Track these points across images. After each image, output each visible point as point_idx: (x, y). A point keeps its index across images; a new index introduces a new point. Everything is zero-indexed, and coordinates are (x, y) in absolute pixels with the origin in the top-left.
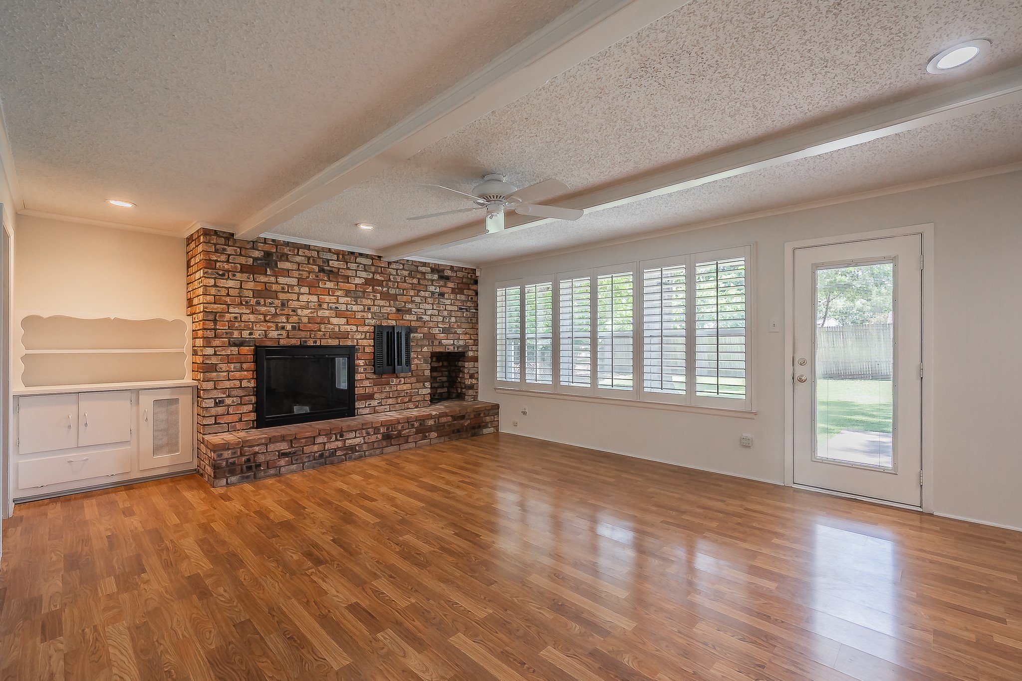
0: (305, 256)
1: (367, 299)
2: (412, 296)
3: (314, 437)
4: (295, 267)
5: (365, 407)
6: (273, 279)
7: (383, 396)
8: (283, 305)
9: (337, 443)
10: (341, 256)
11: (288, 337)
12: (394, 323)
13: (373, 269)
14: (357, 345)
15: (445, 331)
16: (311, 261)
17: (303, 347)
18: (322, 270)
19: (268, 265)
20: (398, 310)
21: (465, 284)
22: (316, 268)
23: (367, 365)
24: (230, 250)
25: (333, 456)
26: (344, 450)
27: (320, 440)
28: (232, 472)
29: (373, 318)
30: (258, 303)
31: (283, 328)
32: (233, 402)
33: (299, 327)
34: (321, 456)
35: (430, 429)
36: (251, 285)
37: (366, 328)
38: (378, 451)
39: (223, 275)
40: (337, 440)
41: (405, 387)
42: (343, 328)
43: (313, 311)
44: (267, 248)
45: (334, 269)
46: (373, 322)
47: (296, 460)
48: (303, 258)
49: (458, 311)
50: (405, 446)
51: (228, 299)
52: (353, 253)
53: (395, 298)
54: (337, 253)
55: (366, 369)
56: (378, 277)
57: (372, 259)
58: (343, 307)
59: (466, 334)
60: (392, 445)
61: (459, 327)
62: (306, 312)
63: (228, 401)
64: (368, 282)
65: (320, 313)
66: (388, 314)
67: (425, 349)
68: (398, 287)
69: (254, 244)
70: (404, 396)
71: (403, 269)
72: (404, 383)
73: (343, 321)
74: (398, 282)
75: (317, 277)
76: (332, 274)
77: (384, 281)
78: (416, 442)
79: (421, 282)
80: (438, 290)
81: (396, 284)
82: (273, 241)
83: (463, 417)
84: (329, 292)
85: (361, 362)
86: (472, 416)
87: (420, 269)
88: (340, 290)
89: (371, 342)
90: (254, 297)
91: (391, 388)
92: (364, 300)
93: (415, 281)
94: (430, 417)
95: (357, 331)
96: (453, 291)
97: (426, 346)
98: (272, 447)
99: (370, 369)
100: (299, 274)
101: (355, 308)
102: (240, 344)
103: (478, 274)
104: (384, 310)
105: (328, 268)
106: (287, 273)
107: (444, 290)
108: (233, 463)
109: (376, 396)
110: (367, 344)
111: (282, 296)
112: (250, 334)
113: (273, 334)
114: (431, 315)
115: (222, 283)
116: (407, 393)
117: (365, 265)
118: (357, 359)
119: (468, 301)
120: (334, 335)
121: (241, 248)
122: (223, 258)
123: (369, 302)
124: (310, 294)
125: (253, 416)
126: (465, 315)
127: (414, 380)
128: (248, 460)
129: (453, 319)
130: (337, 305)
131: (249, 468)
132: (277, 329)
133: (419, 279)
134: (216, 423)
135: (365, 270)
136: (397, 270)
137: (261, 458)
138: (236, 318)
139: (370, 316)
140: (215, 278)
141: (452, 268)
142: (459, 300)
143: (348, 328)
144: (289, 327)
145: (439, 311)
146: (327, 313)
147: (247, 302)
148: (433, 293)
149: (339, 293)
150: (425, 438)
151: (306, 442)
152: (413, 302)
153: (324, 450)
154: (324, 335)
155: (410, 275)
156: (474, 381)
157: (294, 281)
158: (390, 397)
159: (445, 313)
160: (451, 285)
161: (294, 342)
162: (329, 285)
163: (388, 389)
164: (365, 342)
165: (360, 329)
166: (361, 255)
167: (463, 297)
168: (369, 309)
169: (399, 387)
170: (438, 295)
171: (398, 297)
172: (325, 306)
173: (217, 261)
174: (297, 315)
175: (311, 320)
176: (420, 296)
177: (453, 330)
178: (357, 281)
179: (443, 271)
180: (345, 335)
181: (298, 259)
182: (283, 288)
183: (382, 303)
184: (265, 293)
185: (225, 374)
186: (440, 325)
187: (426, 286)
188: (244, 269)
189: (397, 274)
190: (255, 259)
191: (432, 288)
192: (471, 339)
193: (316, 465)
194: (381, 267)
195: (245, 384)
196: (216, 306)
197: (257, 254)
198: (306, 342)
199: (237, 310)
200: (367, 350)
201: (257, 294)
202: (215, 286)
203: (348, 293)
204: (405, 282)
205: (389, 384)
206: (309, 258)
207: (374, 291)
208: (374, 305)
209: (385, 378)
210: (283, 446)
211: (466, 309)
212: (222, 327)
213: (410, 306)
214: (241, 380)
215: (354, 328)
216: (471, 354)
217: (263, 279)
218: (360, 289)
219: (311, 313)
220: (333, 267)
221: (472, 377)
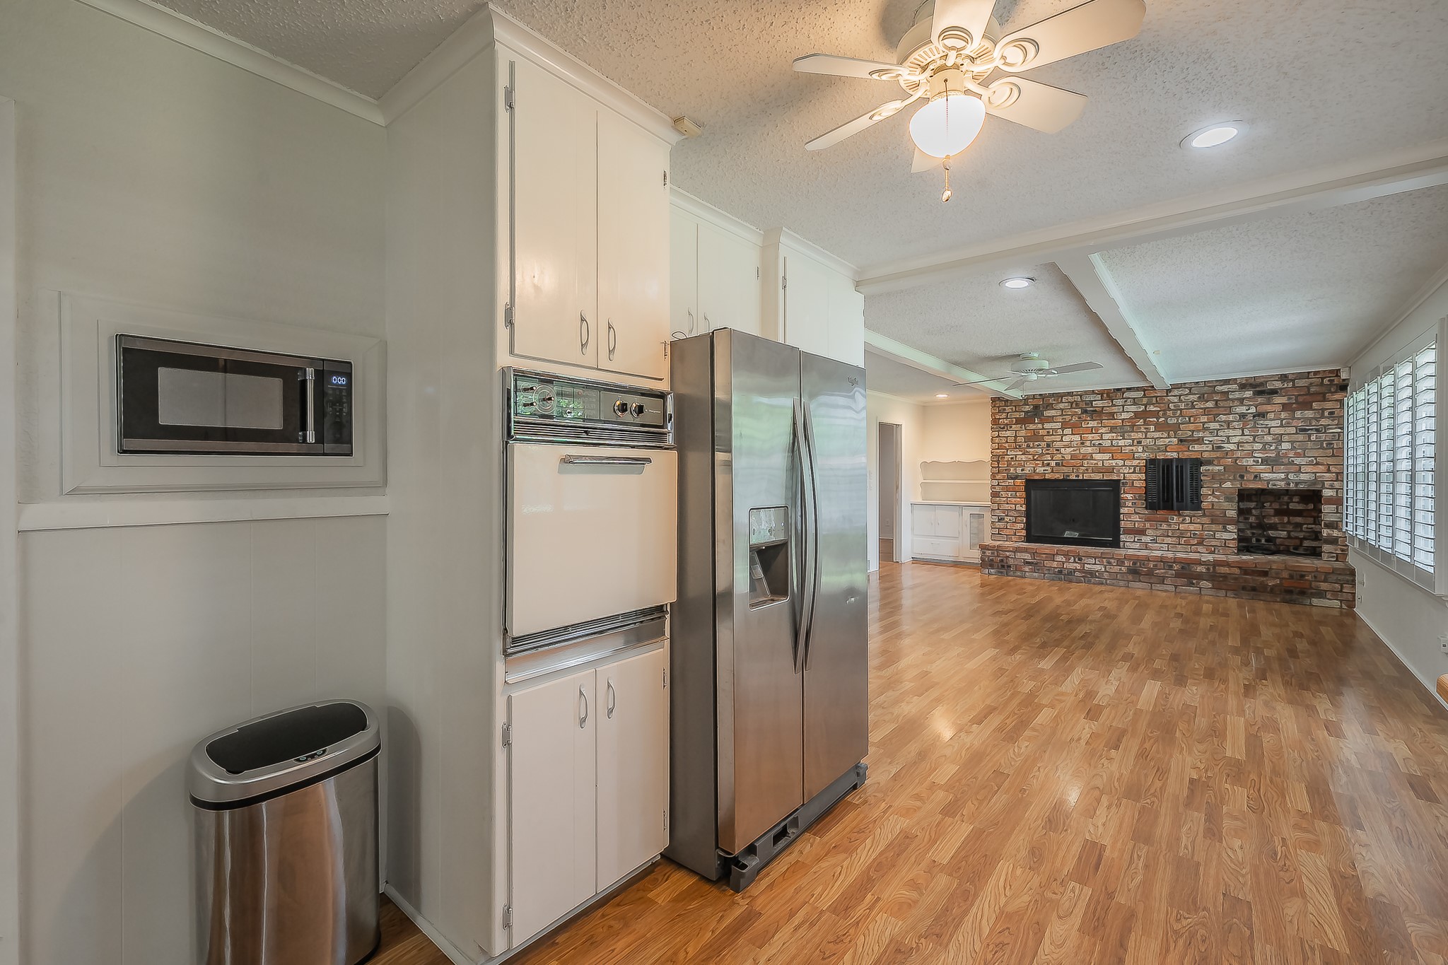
0: (1069, 402)
1: (1137, 432)
2: (1204, 423)
3: (1054, 555)
4: (1059, 413)
5: (1134, 541)
6: (1040, 426)
7: (1159, 533)
8: (1048, 446)
9: (1075, 564)
10: (1105, 395)
11: (1052, 472)
12: (1175, 455)
13: (1145, 401)
14: (1124, 479)
15: (1265, 461)
16: (1074, 405)
17: (1066, 481)
18: (1085, 412)
19: (1036, 415)
20: (1181, 441)
21: (1316, 394)
22: (1079, 411)
23: (1136, 499)
24: (1008, 409)
25: (1071, 575)
26: (1084, 573)
27: (1059, 558)
28: (992, 566)
29: (1144, 451)
30: (1028, 446)
31: (1048, 464)
32: (1010, 520)
33: (1062, 463)
34: (1060, 572)
35: (1200, 577)
36: (1023, 433)
37: (1135, 462)
38: (1122, 583)
39: (1004, 428)
40: (1075, 562)
41: (1192, 527)
42: (1106, 464)
43: (1075, 449)
44: (1036, 402)
45: (1097, 409)
46: (1145, 455)
47: (1038, 570)
48: (1067, 404)
49: (1296, 433)
50: (1159, 587)
51: (1007, 445)
52: (1118, 390)
53: (1176, 428)
54: (1101, 393)
55: (1135, 503)
56: (1152, 408)
57: (1144, 391)
58: (1108, 443)
59: (1317, 464)
60: (1140, 581)
61: (1298, 455)
62: (1069, 450)
63: (1007, 519)
64: (1137, 415)
65: (1083, 450)
66: (1166, 446)
67: (1228, 484)
68: (1181, 415)
69: (1026, 401)
70: (1191, 537)
71: (1190, 393)
72: (1191, 523)
73: (1107, 456)
74: (1181, 410)
75: (1080, 418)
76: (1096, 414)
77: (1160, 411)
78: (1176, 587)
79: (1221, 404)
80: (1253, 410)
81: (1179, 412)
82: (1040, 395)
83: (1265, 574)
84: (1092, 430)
85: (1129, 496)
86: (1285, 575)
87: (1219, 388)
88: (1104, 427)
89: (1143, 476)
90: (1025, 442)
91: (1170, 525)
92: (1132, 434)
93: (1210, 404)
94: (1199, 563)
95: (1124, 465)
96: (1285, 407)
97: (1229, 480)
98: (1019, 555)
99: (1142, 503)
100: (1063, 419)
101: (1121, 443)
102: (1016, 477)
103: (1344, 376)
104: (1160, 442)
105: (1091, 409)
106: (1051, 419)
107: (1269, 408)
108: (992, 560)
109: (1149, 532)
110: (1139, 479)
111: (1046, 438)
112: (1022, 470)
113: (1040, 470)
114: (1238, 444)
115: (1003, 434)
116: (1195, 534)
117: (1134, 399)
118: (1124, 493)
119: (1323, 416)
120: (1096, 470)
121: (1015, 406)
122: (1004, 415)
123: (1140, 435)
124: (1072, 434)
125: (1024, 533)
126: (1313, 438)
127: (1205, 520)
128: (1002, 561)
129: (1285, 446)
130: (1101, 442)
131: (1003, 566)
132: (1043, 466)
133: (1217, 401)
134: (999, 534)
135: (1135, 404)
136: (1180, 396)
137: (1011, 562)
138: (1012, 458)
139: (1140, 449)
140: (998, 431)
141: (1284, 378)
142: (1299, 419)
143: (1114, 462)
144: (1053, 464)
145: (1255, 437)
146: (1090, 450)
147: (1020, 446)
148: (1243, 416)
149: (1103, 430)
150: (1191, 584)
151: (1046, 557)
152: (1205, 429)
153: (1063, 567)
154: (1087, 470)
155: (1202, 398)
156: (1336, 533)
157: (1059, 425)
158: (1168, 536)
159: (1269, 438)
160: (1279, 400)
161: (1057, 476)
162: (1092, 424)
163: (1165, 526)
164: (1134, 476)
165: (1127, 463)
166: (1129, 389)
167: (1309, 414)
168: (1139, 442)
169: (1182, 527)
170: (1254, 417)
171: (1181, 426)
172: (1088, 443)
173: (1000, 419)
174: (1061, 453)
175: (1073, 457)
176: (1218, 421)
177: (1285, 460)
178: (1124, 416)
179: (1262, 384)
180: (1111, 470)
181: (1061, 406)
182: (1048, 432)
183: (1157, 435)
184: (1034, 437)
185: (1004, 499)
186: (1256, 455)
187: (1231, 407)
188: (1019, 421)
189: (1180, 401)
190: (1026, 413)
191: (1243, 409)
192: (1329, 471)
193: (1055, 578)
194: (1157, 397)
195: (1018, 508)
196: (998, 451)
197: (1027, 408)
198: (1069, 476)
199: (1013, 453)
200: (1137, 484)
201: (1027, 439)
202: (998, 436)
203: (1113, 429)
204: (1193, 407)
205: (1168, 522)
206: (1072, 403)
207: (1145, 423)
208: (1146, 438)
209: (1161, 513)
210: (1027, 557)
211: (1317, 430)
212: (1003, 465)
213: (1201, 434)
214: (1016, 505)
215: (1121, 463)
216: (1327, 493)
217: (1032, 427)
218: (1128, 424)
219: (1074, 450)
220: (1097, 407)
221: (1331, 525)
